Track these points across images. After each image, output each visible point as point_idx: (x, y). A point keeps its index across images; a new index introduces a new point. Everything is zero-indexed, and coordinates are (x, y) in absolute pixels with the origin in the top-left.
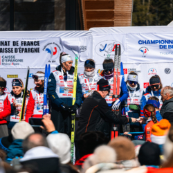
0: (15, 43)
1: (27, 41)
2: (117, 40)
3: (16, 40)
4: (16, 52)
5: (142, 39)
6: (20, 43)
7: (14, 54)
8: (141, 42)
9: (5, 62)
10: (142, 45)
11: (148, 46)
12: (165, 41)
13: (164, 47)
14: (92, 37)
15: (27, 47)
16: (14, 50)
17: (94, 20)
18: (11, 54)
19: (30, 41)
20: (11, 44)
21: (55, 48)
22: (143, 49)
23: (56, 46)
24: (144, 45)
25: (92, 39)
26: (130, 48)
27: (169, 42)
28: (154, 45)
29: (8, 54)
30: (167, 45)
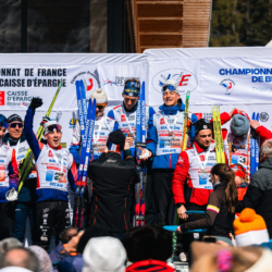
0: (28, 72)
1: (47, 68)
2: (187, 68)
3: (29, 68)
4: (29, 85)
5: (225, 67)
6: (35, 72)
7: (26, 88)
8: (223, 72)
9: (12, 101)
10: (225, 77)
11: (234, 78)
12: (261, 71)
13: (259, 80)
14: (147, 63)
15: (47, 78)
16: (26, 82)
17: (151, 33)
18: (21, 89)
19: (51, 68)
20: (22, 73)
21: (91, 80)
22: (227, 83)
23: (92, 77)
24: (228, 76)
25: (148, 66)
26: (207, 81)
27: (266, 71)
28: (243, 76)
29: (16, 89)
30: (264, 76)
